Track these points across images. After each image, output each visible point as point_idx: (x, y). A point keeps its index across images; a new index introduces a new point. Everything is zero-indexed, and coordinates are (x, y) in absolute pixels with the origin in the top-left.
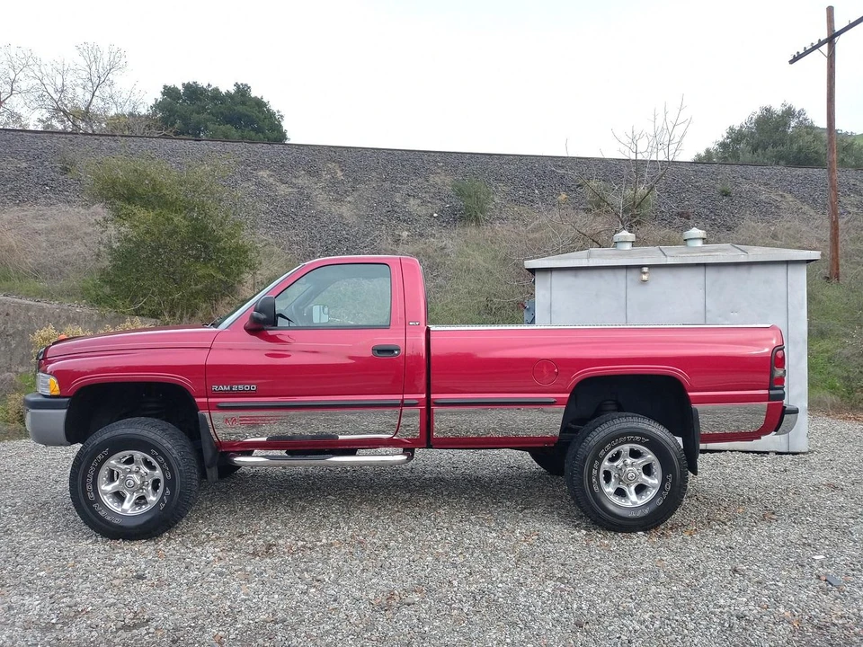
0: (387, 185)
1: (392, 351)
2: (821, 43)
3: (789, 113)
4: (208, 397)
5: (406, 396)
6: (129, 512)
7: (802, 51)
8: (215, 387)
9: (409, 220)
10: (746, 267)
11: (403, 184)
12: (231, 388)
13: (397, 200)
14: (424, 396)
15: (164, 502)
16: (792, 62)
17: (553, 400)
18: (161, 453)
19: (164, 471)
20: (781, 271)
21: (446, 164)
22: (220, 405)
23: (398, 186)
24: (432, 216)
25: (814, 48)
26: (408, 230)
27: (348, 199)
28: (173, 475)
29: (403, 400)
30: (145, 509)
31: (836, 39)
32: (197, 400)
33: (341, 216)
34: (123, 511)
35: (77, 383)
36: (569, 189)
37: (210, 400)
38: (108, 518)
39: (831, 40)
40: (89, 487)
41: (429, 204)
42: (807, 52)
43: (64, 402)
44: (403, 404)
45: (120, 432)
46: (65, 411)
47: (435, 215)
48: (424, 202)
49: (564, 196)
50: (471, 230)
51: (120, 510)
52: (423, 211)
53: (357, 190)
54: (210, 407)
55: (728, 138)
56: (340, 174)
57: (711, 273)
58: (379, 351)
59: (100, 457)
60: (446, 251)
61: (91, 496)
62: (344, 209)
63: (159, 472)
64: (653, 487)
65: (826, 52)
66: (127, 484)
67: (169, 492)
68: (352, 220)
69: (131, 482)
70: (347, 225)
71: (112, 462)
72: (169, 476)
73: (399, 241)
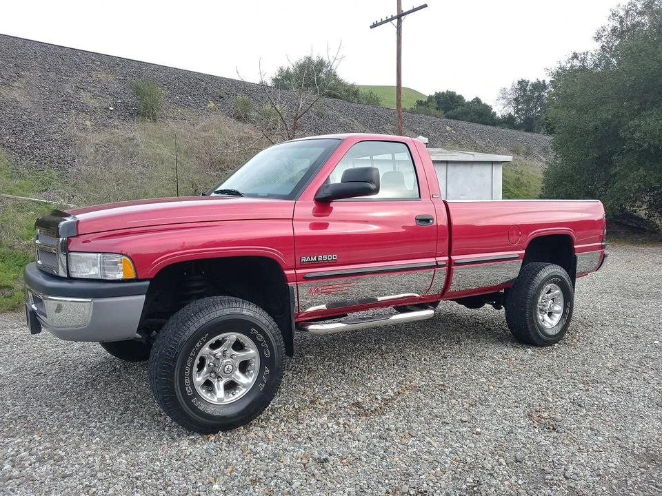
0: (52, 75)
1: (428, 221)
2: (393, 18)
3: (321, 64)
4: (295, 269)
5: (438, 259)
6: (225, 400)
7: (379, 21)
8: (304, 259)
9: (85, 110)
10: (470, 165)
11: (68, 76)
12: (317, 258)
13: (69, 91)
14: (447, 258)
15: (263, 382)
16: (372, 27)
17: (518, 256)
18: (261, 331)
19: (261, 350)
20: (488, 169)
21: (103, 63)
22: (307, 276)
23: (64, 78)
24: (108, 109)
25: (388, 20)
26: (90, 120)
27: (17, 84)
28: (272, 352)
29: (436, 262)
30: (239, 394)
31: (403, 17)
32: (286, 272)
33: (14, 100)
34: (220, 400)
35: (158, 264)
37: (298, 271)
38: (209, 412)
39: (399, 17)
40: (187, 381)
41: (100, 98)
42: (383, 22)
43: (144, 286)
44: (437, 266)
46: (144, 297)
47: (111, 108)
48: (95, 96)
49: (214, 105)
50: (149, 125)
51: (216, 400)
52: (94, 103)
53: (23, 77)
54: (297, 278)
57: (450, 168)
58: (420, 220)
59: (198, 345)
60: (135, 142)
61: (189, 391)
62: (15, 94)
63: (252, 351)
64: (558, 312)
65: (396, 25)
66: (226, 370)
67: (267, 371)
68: (29, 106)
69: (231, 367)
70: (25, 110)
71: (207, 349)
72: (268, 354)
73: (84, 129)
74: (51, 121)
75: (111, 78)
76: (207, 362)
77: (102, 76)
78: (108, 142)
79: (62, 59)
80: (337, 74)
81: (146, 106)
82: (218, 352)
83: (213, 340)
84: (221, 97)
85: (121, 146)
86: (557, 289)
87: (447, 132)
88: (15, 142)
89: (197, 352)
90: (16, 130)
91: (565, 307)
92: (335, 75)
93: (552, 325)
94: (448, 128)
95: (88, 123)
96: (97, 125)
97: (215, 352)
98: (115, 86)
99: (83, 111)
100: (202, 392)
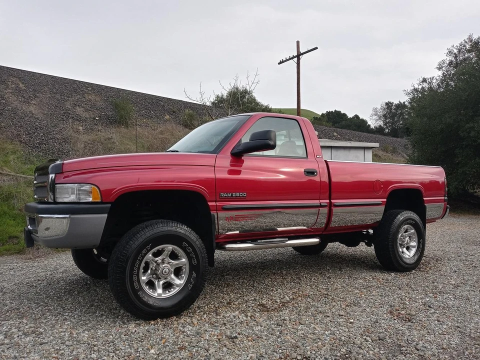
0: (58, 96)
1: (313, 173)
2: (294, 57)
3: (245, 92)
4: (216, 201)
5: (321, 201)
6: (163, 295)
7: (284, 59)
8: (222, 195)
9: (79, 119)
10: (348, 149)
11: (69, 97)
12: (232, 195)
13: (69, 107)
14: (328, 201)
15: (191, 283)
16: (279, 64)
17: (381, 203)
18: (190, 245)
19: (190, 259)
21: (93, 89)
22: (225, 207)
23: (66, 98)
24: (95, 119)
25: (290, 59)
26: (82, 126)
27: (33, 102)
28: (198, 261)
29: (320, 203)
30: (174, 291)
31: (301, 56)
32: (210, 204)
33: (31, 112)
34: (159, 295)
35: (117, 192)
36: (169, 114)
37: (218, 204)
38: (150, 303)
39: (298, 56)
40: (135, 278)
41: (90, 111)
42: (287, 60)
43: (107, 207)
44: (321, 206)
45: (160, 229)
46: (106, 215)
47: (97, 118)
48: (86, 110)
49: (169, 117)
50: (123, 130)
51: (156, 295)
52: (86, 115)
53: (38, 97)
54: (218, 209)
55: (216, 100)
56: (21, 85)
57: (334, 151)
58: (308, 172)
59: (144, 252)
60: (113, 140)
61: (136, 285)
62: (32, 108)
63: (184, 260)
64: (414, 247)
65: (296, 61)
66: (164, 272)
67: (194, 275)
68: (40, 116)
69: (167, 270)
70: (38, 119)
71: (150, 255)
72: (195, 262)
73: (78, 131)
74: (55, 126)
75: (98, 99)
76: (151, 266)
77: (92, 97)
78: (94, 141)
79: (66, 86)
80: (256, 99)
81: (121, 117)
82: (159, 259)
83: (155, 250)
84: (174, 112)
85: (102, 144)
86: (412, 229)
87: (334, 136)
88: (29, 140)
89: (143, 257)
90: (30, 132)
91: (419, 243)
92: (255, 100)
93: (409, 256)
94: (335, 134)
95: (81, 128)
96: (86, 129)
97: (156, 259)
98: (101, 104)
99: (78, 120)
100: (146, 288)
